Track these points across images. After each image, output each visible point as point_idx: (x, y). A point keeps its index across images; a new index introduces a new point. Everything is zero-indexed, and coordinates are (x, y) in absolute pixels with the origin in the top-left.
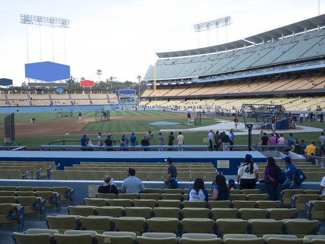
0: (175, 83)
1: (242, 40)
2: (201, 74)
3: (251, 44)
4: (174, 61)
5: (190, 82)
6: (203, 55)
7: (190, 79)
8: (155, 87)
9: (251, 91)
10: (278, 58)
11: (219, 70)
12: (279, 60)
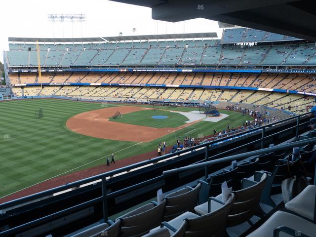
1: (99, 38)
3: (104, 41)
5: (62, 70)
6: (59, 43)
10: (141, 60)
11: (90, 62)
12: (144, 63)
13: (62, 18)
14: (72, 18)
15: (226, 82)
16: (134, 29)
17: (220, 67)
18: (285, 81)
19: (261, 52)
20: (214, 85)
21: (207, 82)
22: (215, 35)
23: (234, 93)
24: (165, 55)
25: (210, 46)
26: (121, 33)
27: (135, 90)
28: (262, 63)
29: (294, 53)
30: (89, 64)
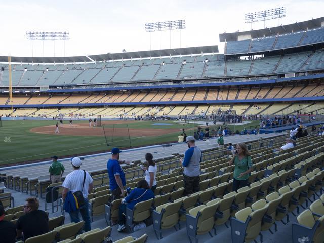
0: (19, 92)
1: (85, 57)
2: (51, 83)
3: (91, 61)
4: (3, 66)
5: (39, 91)
6: (37, 64)
7: (38, 88)
8: (11, 95)
9: (120, 102)
10: (133, 77)
12: (136, 79)
13: (43, 35)
14: (54, 36)
15: (235, 96)
16: (124, 50)
17: (226, 79)
18: (306, 90)
20: (221, 99)
21: (212, 96)
23: (246, 107)
27: (127, 109)
28: (275, 72)
30: (72, 83)
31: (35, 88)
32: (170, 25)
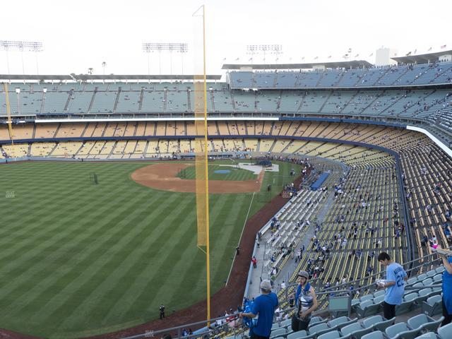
5: (23, 122)
11: (66, 109)
13: (6, 45)
15: (244, 131)
16: (104, 63)
18: (302, 128)
19: (273, 98)
20: (233, 134)
21: (224, 131)
22: (219, 77)
23: (256, 142)
24: (168, 101)
25: (216, 90)
26: (91, 69)
28: (279, 111)
29: (305, 100)
30: (65, 112)
31: (17, 117)
32: (171, 47)
